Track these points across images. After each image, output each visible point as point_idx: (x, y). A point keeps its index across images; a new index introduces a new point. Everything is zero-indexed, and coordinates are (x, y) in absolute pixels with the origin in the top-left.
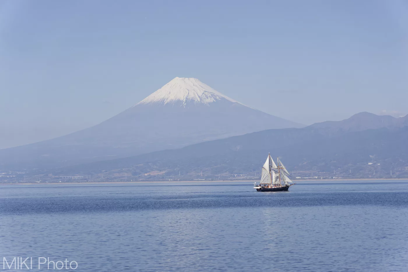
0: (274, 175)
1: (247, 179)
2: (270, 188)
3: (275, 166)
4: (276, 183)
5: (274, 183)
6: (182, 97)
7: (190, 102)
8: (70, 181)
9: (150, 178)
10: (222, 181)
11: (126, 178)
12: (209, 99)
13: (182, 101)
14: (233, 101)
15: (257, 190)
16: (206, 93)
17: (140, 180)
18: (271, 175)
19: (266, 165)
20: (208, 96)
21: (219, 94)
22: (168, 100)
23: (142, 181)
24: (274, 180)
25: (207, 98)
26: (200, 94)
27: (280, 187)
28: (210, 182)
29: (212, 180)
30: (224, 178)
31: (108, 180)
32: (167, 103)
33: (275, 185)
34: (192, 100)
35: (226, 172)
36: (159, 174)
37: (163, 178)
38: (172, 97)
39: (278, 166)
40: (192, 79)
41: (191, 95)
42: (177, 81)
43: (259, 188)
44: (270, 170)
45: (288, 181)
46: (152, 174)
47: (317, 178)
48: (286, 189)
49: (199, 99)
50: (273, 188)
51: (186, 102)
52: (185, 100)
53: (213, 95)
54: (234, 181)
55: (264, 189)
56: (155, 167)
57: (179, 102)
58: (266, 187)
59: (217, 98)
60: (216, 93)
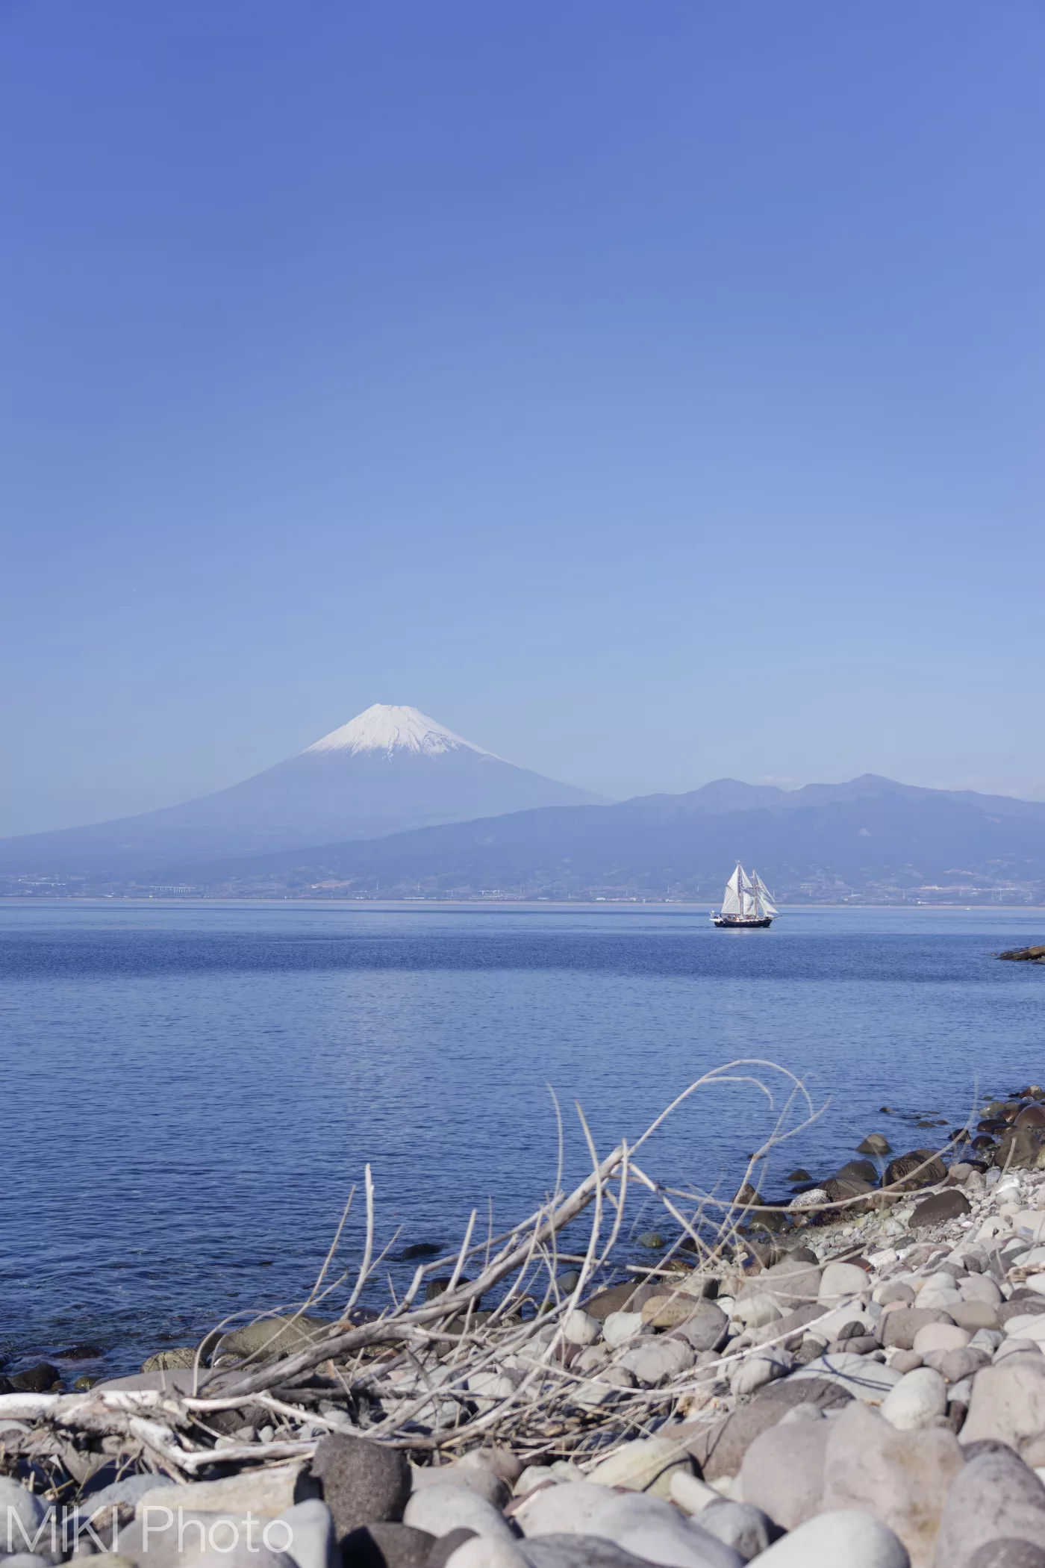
0: (747, 898)
1: (504, 900)
2: (738, 921)
3: (747, 883)
4: (749, 913)
5: (745, 914)
6: (386, 741)
7: (401, 752)
8: (169, 895)
9: (320, 893)
10: (458, 903)
11: (276, 892)
12: (437, 746)
13: (385, 750)
14: (484, 752)
15: (716, 923)
16: (433, 736)
17: (303, 896)
18: (741, 898)
19: (733, 882)
20: (436, 740)
21: (456, 739)
22: (360, 748)
23: (305, 898)
24: (745, 908)
25: (434, 745)
26: (421, 737)
27: (756, 920)
28: (436, 903)
29: (438, 900)
30: (463, 897)
31: (241, 895)
32: (358, 753)
33: (748, 917)
34: (406, 749)
35: (465, 885)
36: (339, 885)
37: (345, 894)
38: (367, 742)
39: (754, 882)
40: (406, 708)
41: (404, 739)
42: (377, 711)
43: (718, 920)
44: (739, 892)
45: (768, 910)
46: (325, 885)
47: (634, 899)
48: (766, 923)
49: (417, 747)
50: (744, 921)
51: (393, 751)
52: (391, 747)
53: (444, 740)
54: (480, 903)
55: (728, 924)
56: (331, 873)
57: (380, 751)
58: (731, 920)
59: (453, 745)
60: (449, 735)
